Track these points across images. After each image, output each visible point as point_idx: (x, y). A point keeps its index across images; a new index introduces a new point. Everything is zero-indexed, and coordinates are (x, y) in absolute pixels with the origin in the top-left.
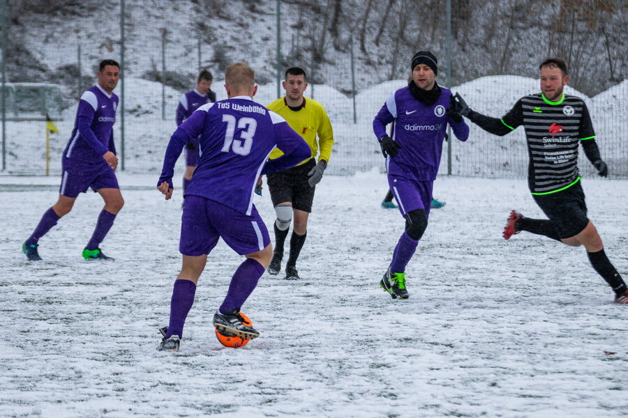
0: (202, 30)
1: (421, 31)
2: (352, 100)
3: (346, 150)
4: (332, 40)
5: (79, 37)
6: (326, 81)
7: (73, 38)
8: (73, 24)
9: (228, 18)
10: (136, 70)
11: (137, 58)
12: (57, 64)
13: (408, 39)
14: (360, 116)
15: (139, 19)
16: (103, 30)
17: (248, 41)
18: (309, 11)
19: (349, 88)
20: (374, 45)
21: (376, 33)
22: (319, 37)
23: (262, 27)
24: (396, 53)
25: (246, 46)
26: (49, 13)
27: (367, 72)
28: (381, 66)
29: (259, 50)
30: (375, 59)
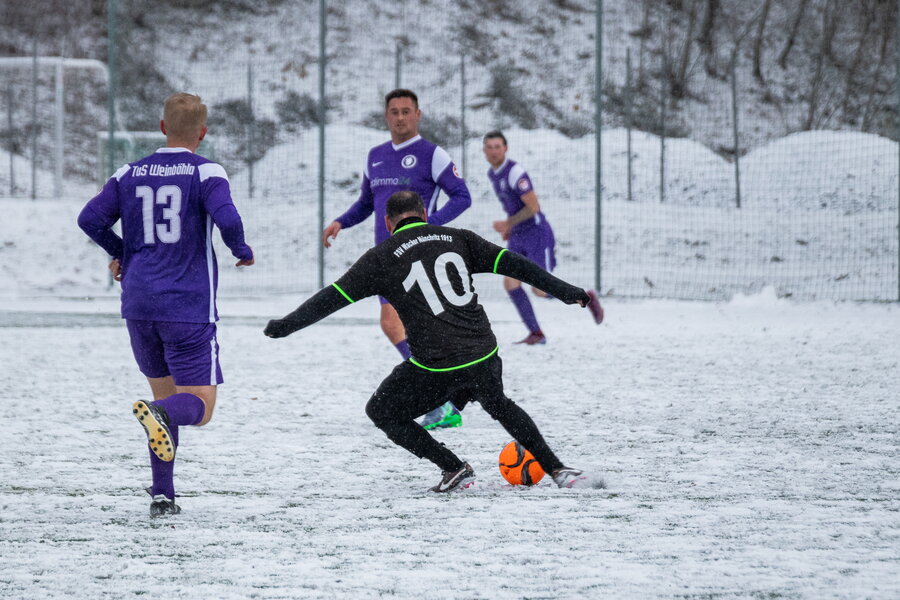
0: (470, 38)
1: (862, 42)
2: (733, 167)
3: (720, 255)
4: (704, 58)
5: (252, 52)
6: (690, 130)
7: (241, 53)
8: (241, 28)
9: (517, 19)
10: (354, 109)
11: (355, 88)
12: (213, 98)
13: (839, 57)
14: (747, 195)
15: (359, 20)
16: (295, 38)
17: (553, 60)
18: (662, 6)
19: (730, 144)
20: (778, 68)
21: (781, 46)
22: (679, 53)
23: (576, 36)
24: (816, 81)
25: (549, 67)
26: (198, 7)
27: (763, 115)
28: (791, 107)
29: (571, 76)
30: (778, 92)
